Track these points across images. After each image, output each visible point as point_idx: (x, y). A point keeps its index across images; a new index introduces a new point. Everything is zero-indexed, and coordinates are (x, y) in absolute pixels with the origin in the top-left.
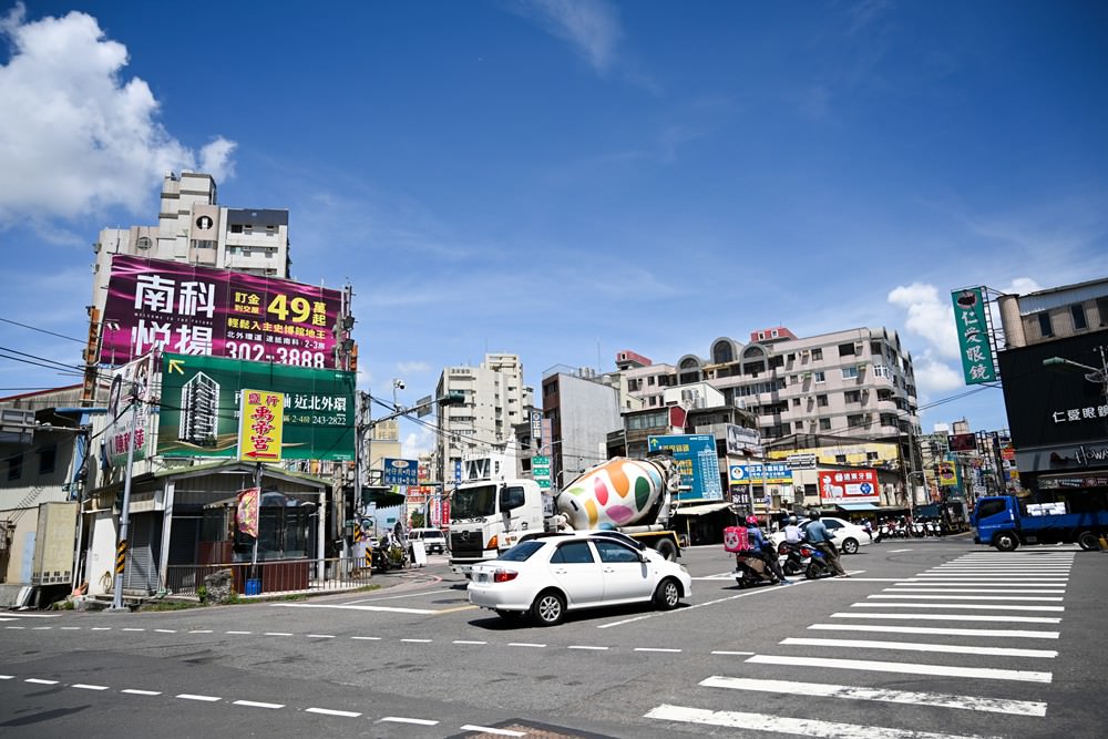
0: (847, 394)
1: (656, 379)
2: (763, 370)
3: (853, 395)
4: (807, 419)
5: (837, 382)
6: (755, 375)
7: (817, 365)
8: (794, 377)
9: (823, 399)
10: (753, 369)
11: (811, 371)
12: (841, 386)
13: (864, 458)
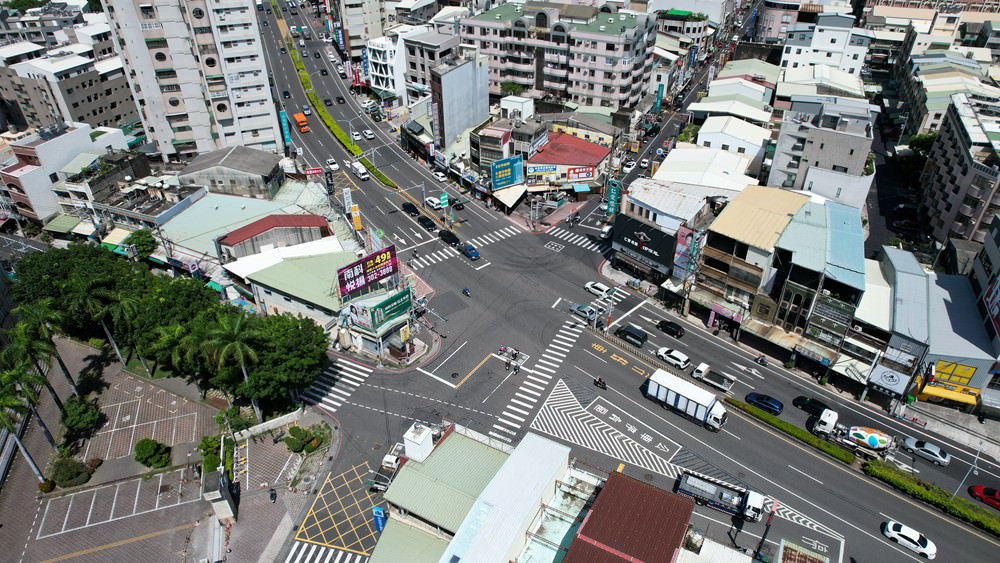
0: (606, 73)
1: (498, 32)
2: (563, 42)
3: (609, 75)
4: (583, 81)
5: (601, 65)
6: (558, 44)
7: (593, 51)
8: (579, 55)
9: (592, 73)
10: (558, 40)
11: (589, 54)
12: (603, 68)
13: (597, 139)
